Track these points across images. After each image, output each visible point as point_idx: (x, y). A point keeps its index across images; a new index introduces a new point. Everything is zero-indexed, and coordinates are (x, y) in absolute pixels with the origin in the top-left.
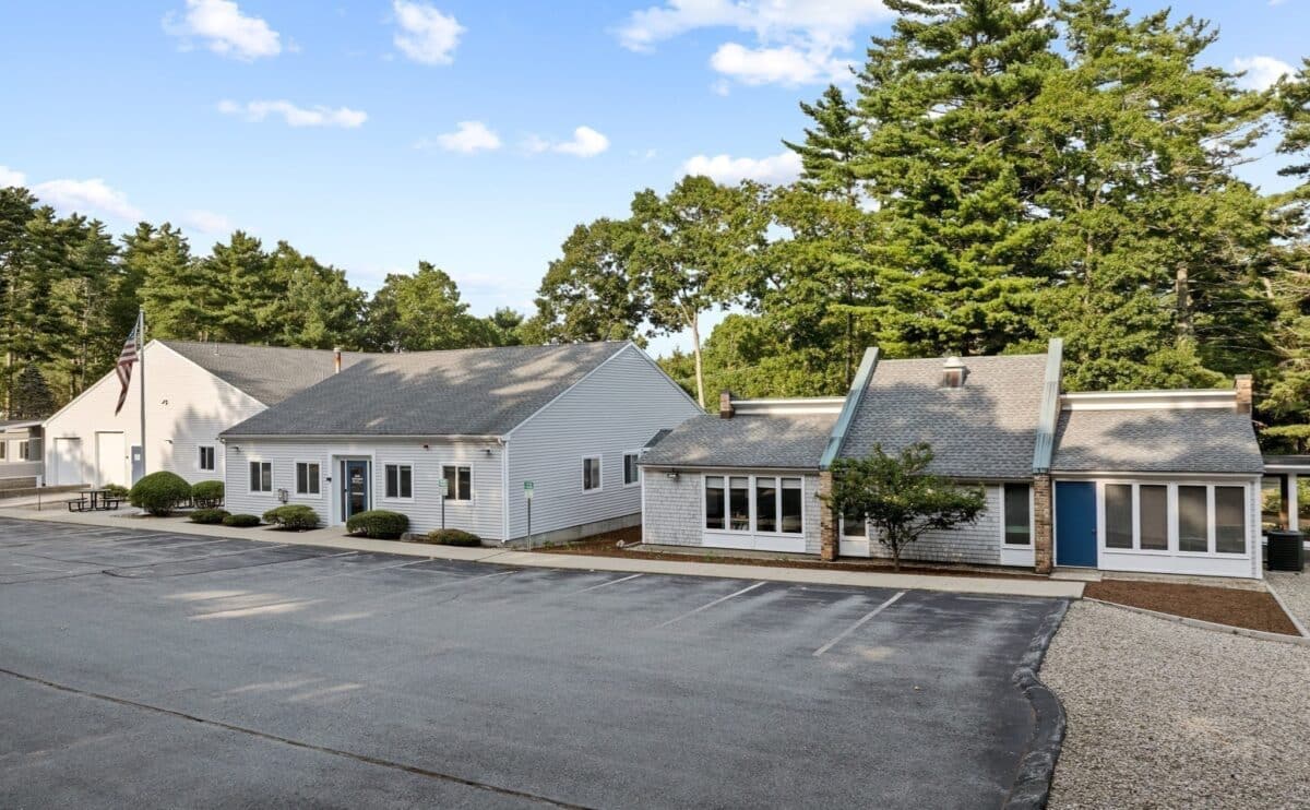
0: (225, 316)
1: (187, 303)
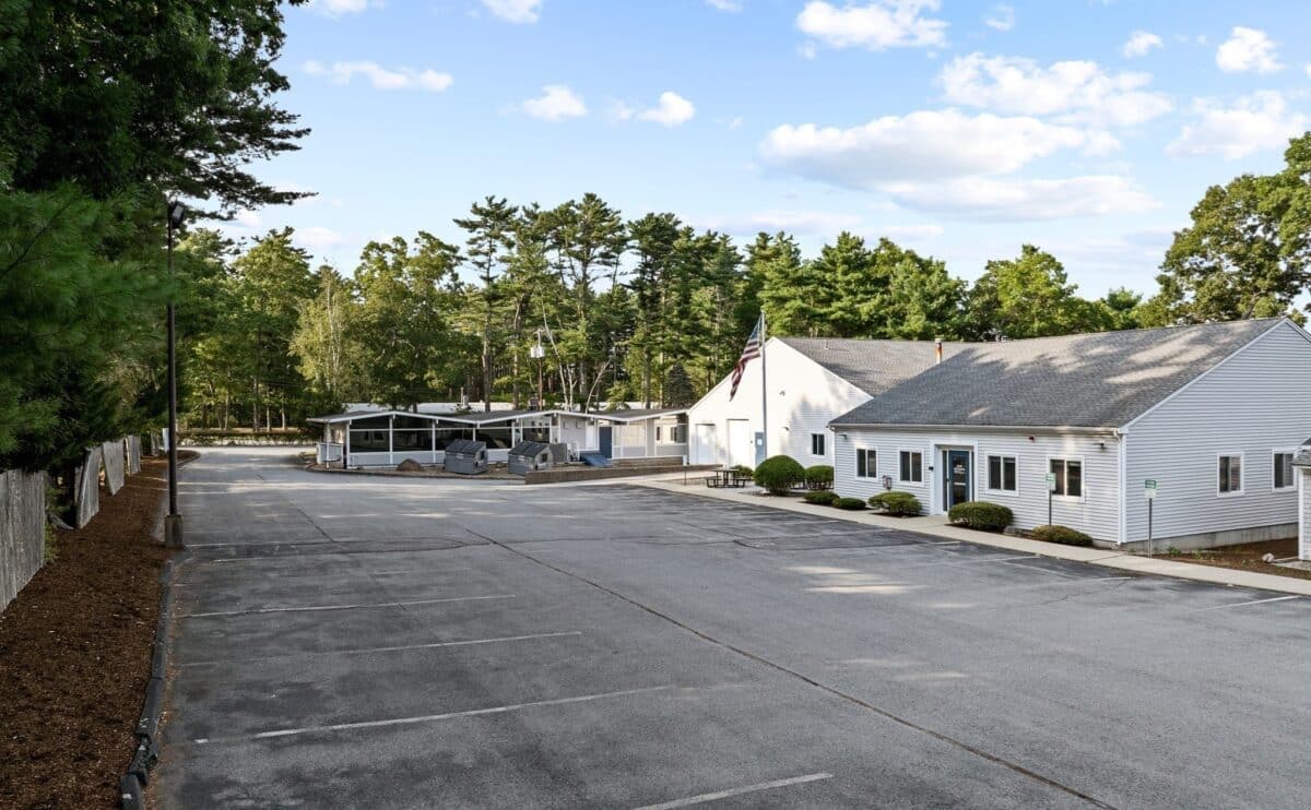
0: (832, 313)
1: (799, 303)
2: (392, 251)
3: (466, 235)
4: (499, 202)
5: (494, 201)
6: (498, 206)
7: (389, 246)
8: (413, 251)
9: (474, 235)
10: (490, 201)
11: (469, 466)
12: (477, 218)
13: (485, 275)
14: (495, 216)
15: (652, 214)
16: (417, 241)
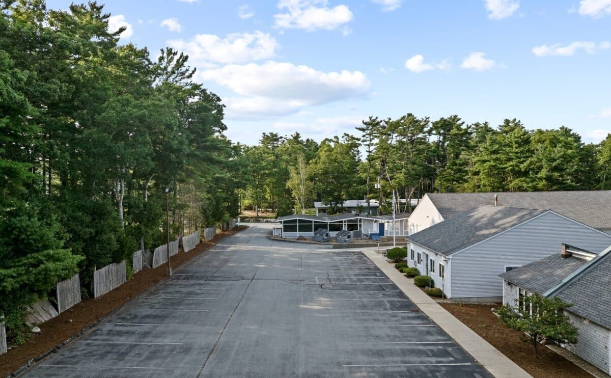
2: (333, 142)
3: (361, 133)
4: (375, 118)
5: (372, 119)
6: (374, 121)
7: (332, 140)
8: (341, 141)
9: (364, 133)
10: (370, 118)
11: (321, 239)
12: (365, 126)
13: (368, 150)
14: (372, 124)
15: (443, 118)
16: (343, 137)
